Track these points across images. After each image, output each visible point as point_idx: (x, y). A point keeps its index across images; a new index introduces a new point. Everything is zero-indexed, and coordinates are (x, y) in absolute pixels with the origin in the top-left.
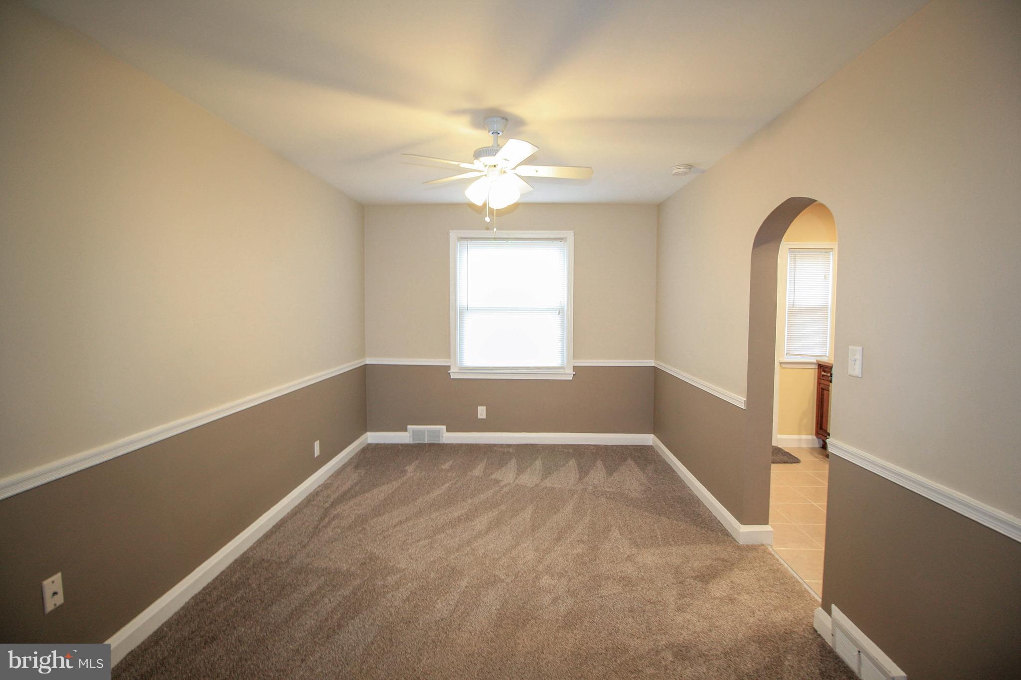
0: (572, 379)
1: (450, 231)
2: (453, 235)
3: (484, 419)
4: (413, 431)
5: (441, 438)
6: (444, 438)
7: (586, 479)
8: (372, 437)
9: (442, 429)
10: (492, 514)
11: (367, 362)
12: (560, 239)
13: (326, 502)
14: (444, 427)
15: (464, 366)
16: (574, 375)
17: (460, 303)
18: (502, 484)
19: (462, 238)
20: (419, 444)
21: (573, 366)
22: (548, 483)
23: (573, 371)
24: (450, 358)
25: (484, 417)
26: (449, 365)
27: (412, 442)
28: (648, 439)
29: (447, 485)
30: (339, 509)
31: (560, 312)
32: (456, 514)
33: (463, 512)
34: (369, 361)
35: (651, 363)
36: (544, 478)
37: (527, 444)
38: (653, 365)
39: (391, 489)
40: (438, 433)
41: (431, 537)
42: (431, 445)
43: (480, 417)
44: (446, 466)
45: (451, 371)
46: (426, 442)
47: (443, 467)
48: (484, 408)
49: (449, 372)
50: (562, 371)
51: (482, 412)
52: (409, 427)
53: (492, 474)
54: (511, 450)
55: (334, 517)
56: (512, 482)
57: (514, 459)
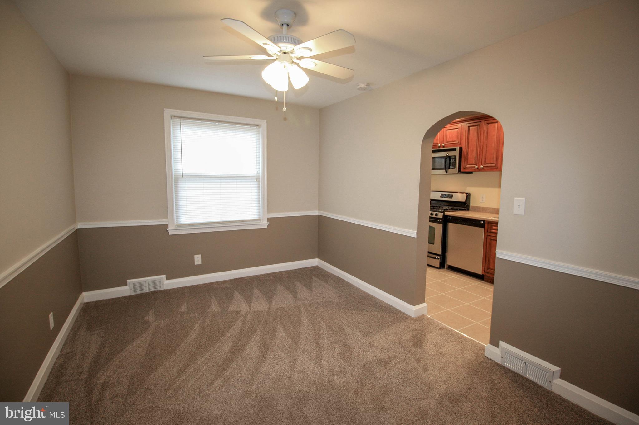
0: (267, 227)
1: (165, 109)
2: (168, 113)
3: (200, 265)
4: (134, 284)
5: (162, 285)
6: (164, 286)
7: (299, 297)
8: (87, 296)
9: (163, 278)
10: (256, 339)
11: (79, 227)
12: (256, 125)
13: (81, 373)
14: (164, 276)
15: (180, 224)
16: (268, 224)
17: (174, 171)
18: (243, 313)
19: (175, 117)
20: (141, 295)
21: (268, 218)
22: (275, 305)
23: (268, 222)
24: (167, 218)
25: (200, 263)
26: (167, 224)
27: (133, 294)
28: (315, 262)
29: (197, 326)
30: (102, 378)
31: (257, 179)
32: (226, 348)
33: (230, 345)
34: (80, 226)
35: (316, 213)
36: (270, 302)
37: (237, 279)
38: (317, 214)
39: (146, 342)
40: (159, 282)
41: (220, 376)
42: (154, 293)
43: (196, 263)
44: (184, 308)
45: (170, 228)
46: (147, 291)
47: (180, 310)
48: (200, 256)
49: (168, 229)
50: (259, 222)
51: (198, 260)
52: (129, 281)
53: (228, 307)
54: (227, 285)
55: (102, 387)
56: (249, 310)
57: (236, 292)
